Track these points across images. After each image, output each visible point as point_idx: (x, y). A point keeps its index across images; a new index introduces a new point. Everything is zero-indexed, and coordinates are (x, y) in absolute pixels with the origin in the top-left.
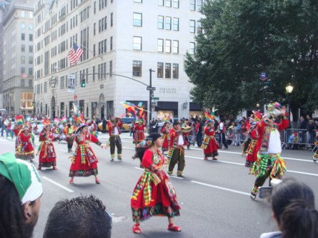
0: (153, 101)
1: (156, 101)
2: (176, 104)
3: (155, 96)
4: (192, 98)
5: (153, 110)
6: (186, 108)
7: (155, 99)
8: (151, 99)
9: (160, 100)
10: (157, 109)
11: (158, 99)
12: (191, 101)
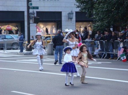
0: (31, 11)
1: (35, 11)
2: (60, 13)
3: (33, 5)
4: (78, 7)
5: (31, 21)
6: (71, 19)
7: (34, 8)
8: (28, 8)
9: (40, 10)
10: (37, 21)
11: (37, 8)
12: (78, 10)
